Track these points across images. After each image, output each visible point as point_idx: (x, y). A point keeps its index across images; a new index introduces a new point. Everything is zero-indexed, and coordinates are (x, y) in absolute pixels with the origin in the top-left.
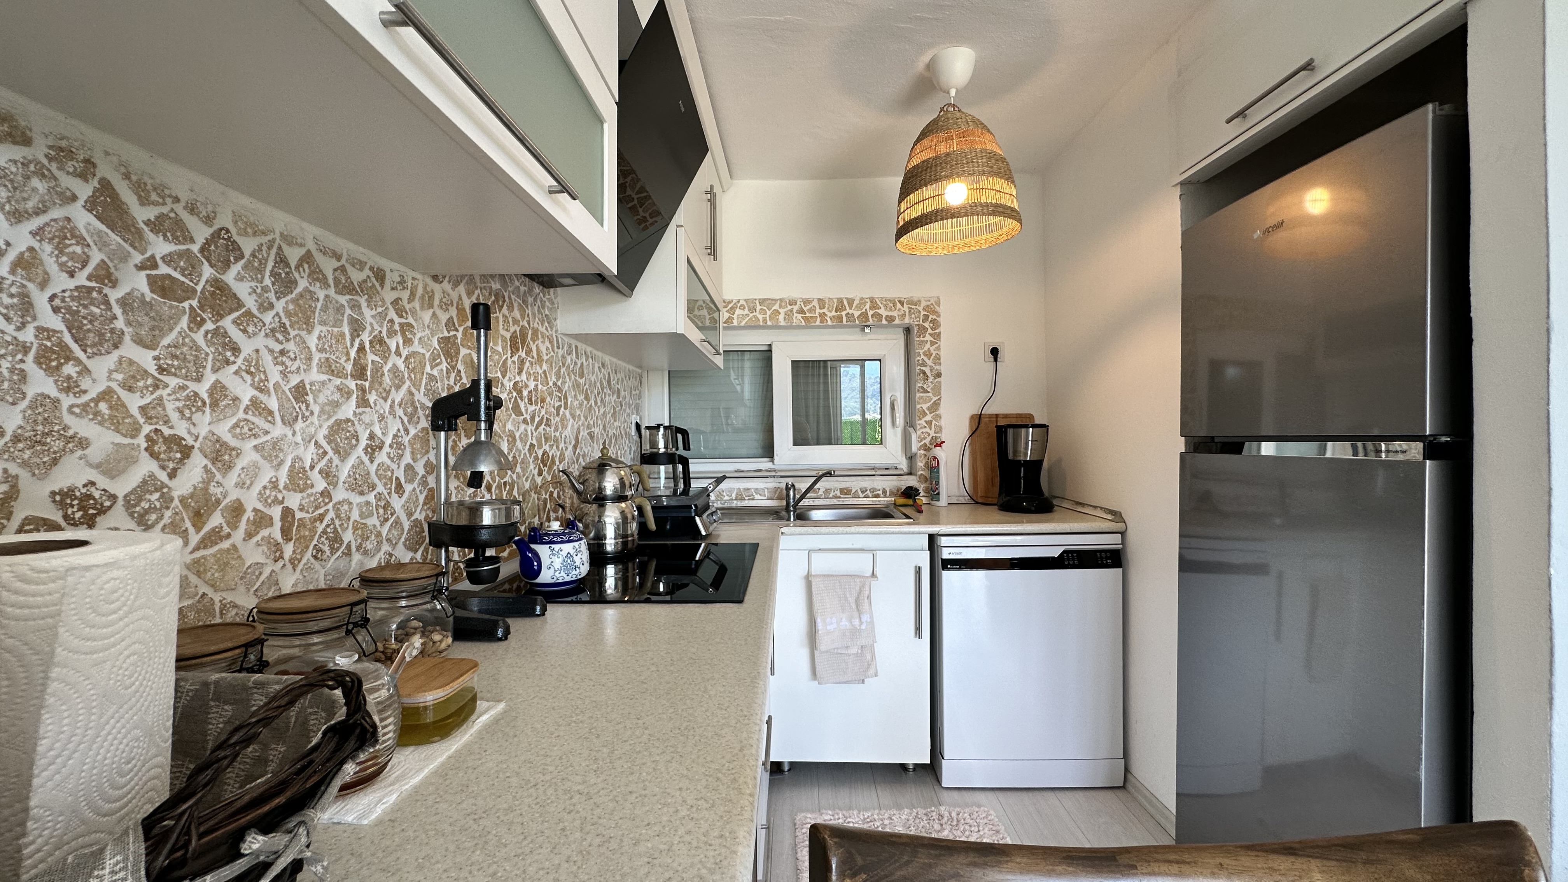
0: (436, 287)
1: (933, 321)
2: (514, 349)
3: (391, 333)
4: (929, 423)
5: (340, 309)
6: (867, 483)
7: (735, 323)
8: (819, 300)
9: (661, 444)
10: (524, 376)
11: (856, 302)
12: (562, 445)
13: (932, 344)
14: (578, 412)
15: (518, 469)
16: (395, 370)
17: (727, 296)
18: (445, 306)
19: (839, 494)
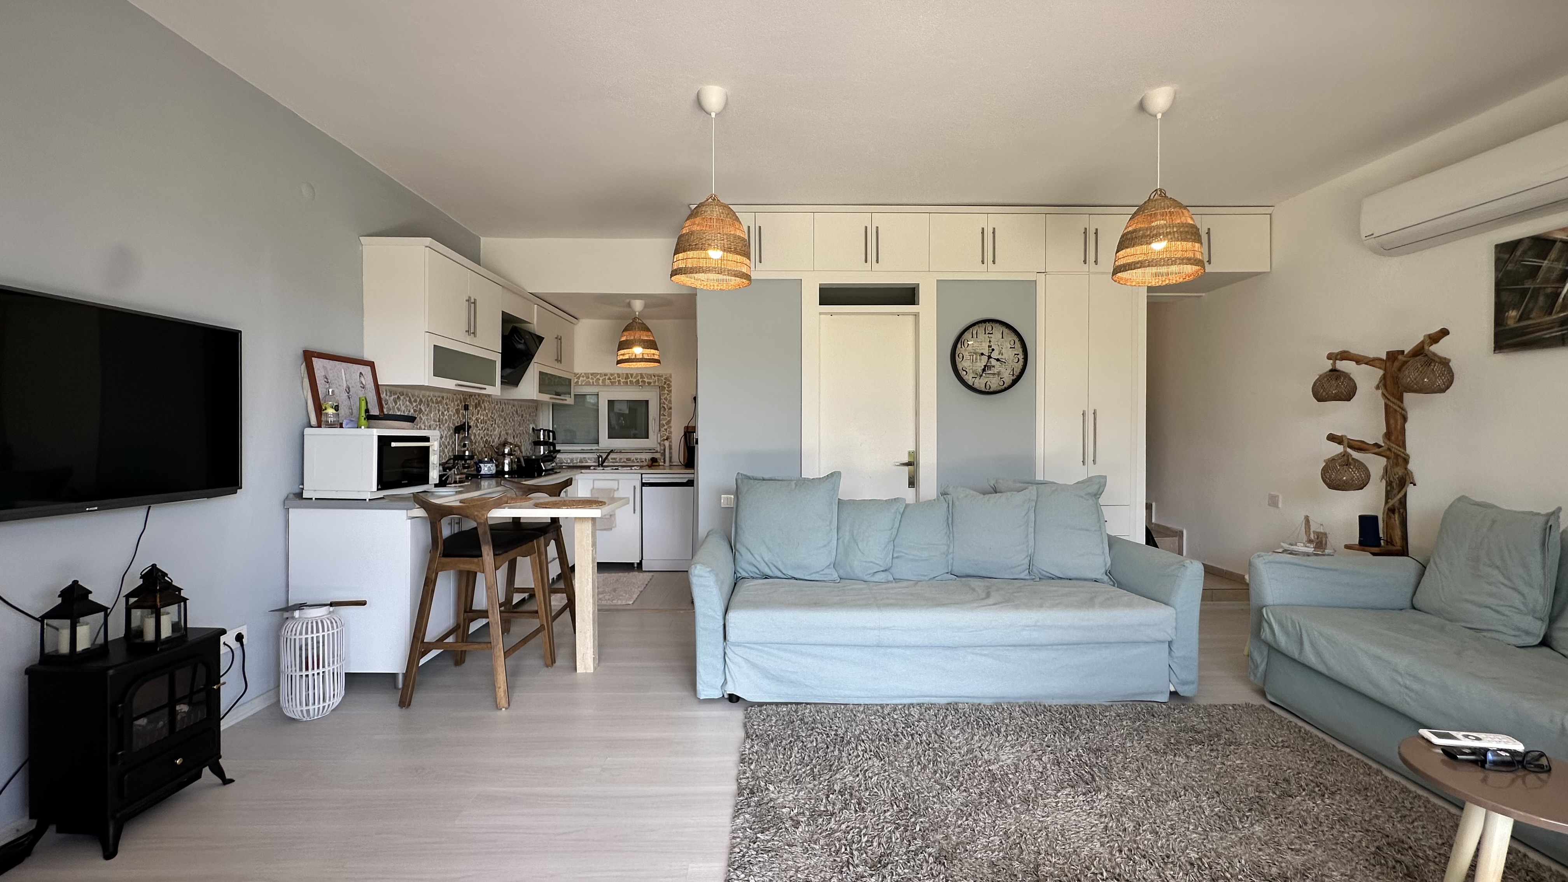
0: (455, 397)
1: (668, 384)
2: (476, 408)
3: (445, 411)
4: (666, 430)
5: (436, 408)
6: (638, 456)
7: (580, 383)
8: (618, 374)
9: (542, 437)
10: (479, 415)
11: (634, 375)
12: (493, 437)
13: (668, 394)
14: (501, 425)
15: (477, 444)
16: (446, 419)
17: (576, 371)
18: (457, 401)
19: (625, 460)
